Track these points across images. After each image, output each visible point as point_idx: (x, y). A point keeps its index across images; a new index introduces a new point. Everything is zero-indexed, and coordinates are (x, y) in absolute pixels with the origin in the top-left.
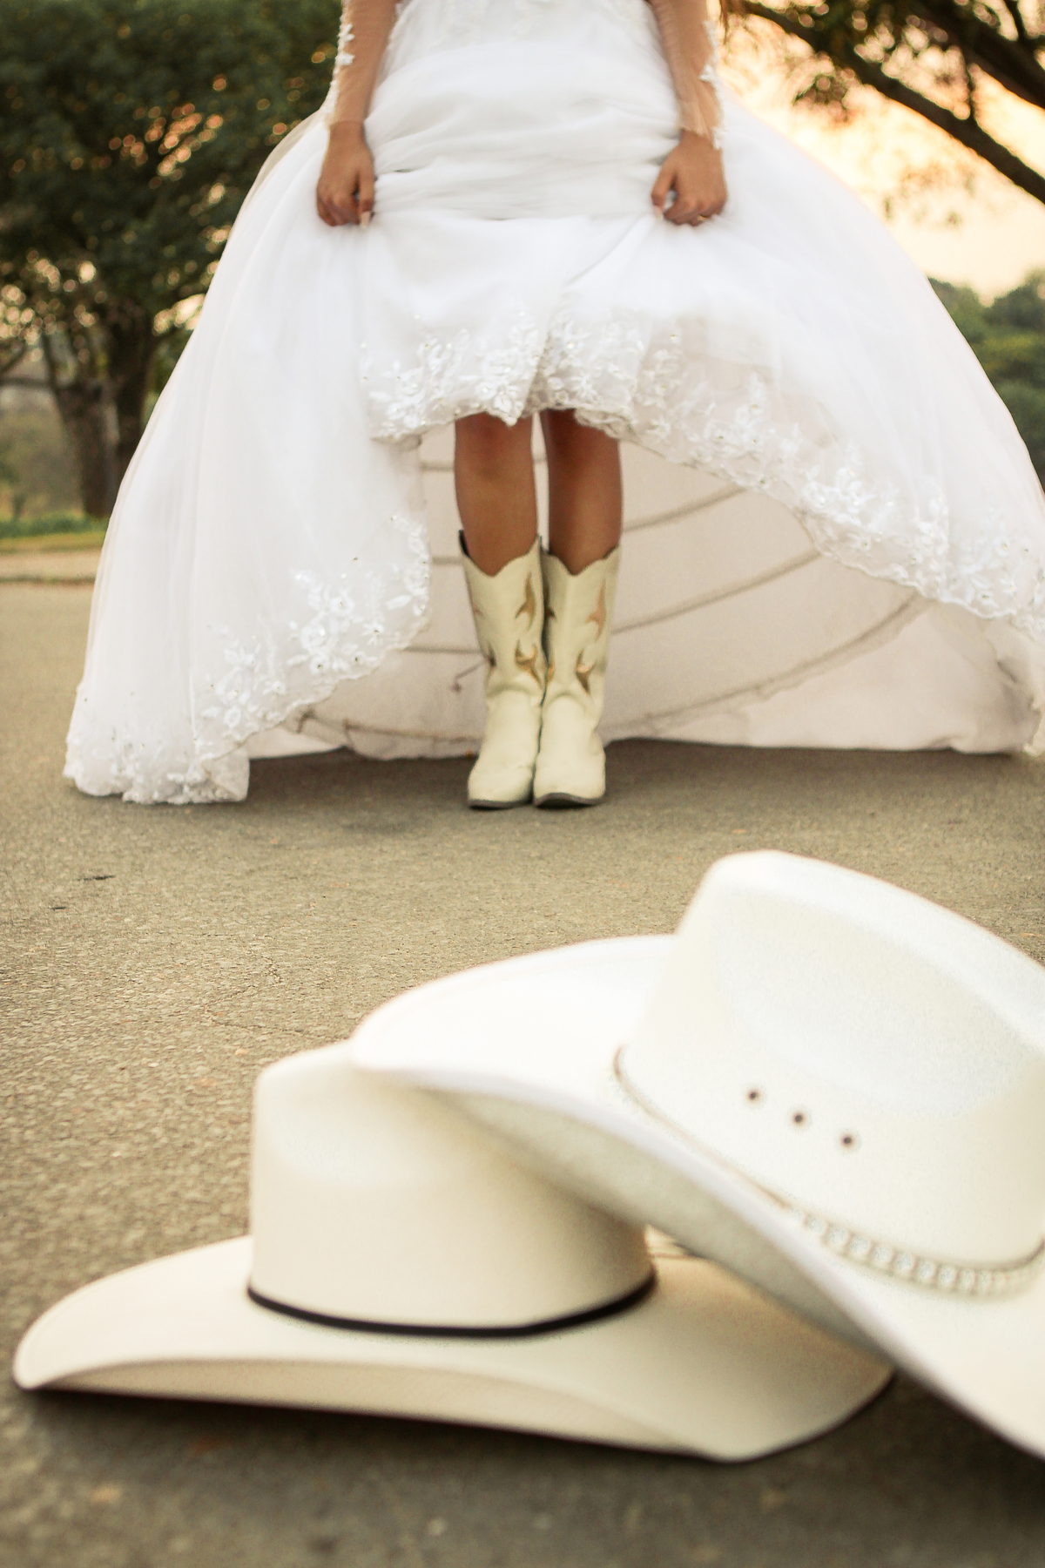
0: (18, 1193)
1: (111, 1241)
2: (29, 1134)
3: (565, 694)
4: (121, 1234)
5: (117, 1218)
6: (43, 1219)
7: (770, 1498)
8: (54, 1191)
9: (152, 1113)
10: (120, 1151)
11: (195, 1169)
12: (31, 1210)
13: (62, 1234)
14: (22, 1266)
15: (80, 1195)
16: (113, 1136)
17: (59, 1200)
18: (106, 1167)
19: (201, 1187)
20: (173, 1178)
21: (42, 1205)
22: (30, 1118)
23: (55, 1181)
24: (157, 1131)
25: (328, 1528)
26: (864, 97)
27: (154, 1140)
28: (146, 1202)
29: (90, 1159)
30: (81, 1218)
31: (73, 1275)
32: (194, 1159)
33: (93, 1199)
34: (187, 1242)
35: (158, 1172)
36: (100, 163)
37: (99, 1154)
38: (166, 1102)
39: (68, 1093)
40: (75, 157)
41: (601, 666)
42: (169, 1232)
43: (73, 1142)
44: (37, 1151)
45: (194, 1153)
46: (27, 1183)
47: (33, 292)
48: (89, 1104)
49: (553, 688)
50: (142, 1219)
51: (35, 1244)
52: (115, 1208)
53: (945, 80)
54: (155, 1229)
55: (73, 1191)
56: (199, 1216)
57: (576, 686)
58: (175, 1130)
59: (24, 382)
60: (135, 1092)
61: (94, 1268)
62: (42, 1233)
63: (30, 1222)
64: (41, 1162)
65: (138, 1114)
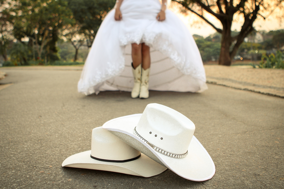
0: (66, 144)
1: (77, 150)
2: (69, 137)
3: (144, 85)
4: (78, 149)
5: (78, 147)
6: (69, 147)
7: (151, 182)
8: (71, 144)
9: (85, 135)
10: (80, 139)
11: (89, 141)
12: (68, 146)
13: (71, 149)
14: (65, 152)
15: (74, 144)
16: (79, 137)
17: (71, 145)
18: (78, 141)
19: (89, 143)
20: (86, 142)
21: (69, 145)
22: (70, 135)
23: (71, 142)
24: (85, 137)
25: (96, 184)
26: (189, 12)
27: (84, 138)
28: (82, 145)
29: (76, 140)
30: (74, 147)
31: (71, 154)
32: (89, 140)
33: (76, 144)
34: (86, 150)
35: (84, 142)
36: (94, 19)
37: (77, 139)
38: (87, 133)
39: (75, 132)
40: (91, 18)
41: (148, 81)
42: (84, 149)
43: (74, 138)
44: (70, 139)
45: (89, 139)
46: (68, 142)
47: (86, 34)
48: (77, 133)
49: (142, 84)
50: (81, 147)
51: (67, 150)
52: (78, 146)
53: (199, 10)
54: (82, 148)
55: (73, 144)
56: (88, 147)
57: (145, 84)
58: (87, 137)
59: (84, 46)
60: (83, 132)
61: (74, 153)
62: (69, 149)
63: (67, 147)
64: (70, 140)
65: (83, 135)
